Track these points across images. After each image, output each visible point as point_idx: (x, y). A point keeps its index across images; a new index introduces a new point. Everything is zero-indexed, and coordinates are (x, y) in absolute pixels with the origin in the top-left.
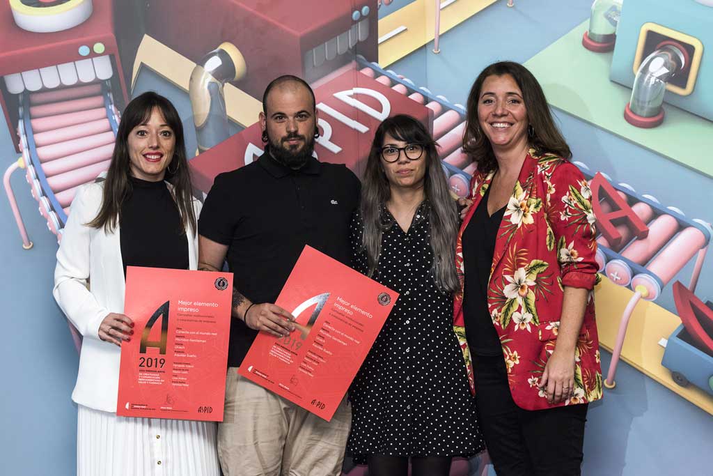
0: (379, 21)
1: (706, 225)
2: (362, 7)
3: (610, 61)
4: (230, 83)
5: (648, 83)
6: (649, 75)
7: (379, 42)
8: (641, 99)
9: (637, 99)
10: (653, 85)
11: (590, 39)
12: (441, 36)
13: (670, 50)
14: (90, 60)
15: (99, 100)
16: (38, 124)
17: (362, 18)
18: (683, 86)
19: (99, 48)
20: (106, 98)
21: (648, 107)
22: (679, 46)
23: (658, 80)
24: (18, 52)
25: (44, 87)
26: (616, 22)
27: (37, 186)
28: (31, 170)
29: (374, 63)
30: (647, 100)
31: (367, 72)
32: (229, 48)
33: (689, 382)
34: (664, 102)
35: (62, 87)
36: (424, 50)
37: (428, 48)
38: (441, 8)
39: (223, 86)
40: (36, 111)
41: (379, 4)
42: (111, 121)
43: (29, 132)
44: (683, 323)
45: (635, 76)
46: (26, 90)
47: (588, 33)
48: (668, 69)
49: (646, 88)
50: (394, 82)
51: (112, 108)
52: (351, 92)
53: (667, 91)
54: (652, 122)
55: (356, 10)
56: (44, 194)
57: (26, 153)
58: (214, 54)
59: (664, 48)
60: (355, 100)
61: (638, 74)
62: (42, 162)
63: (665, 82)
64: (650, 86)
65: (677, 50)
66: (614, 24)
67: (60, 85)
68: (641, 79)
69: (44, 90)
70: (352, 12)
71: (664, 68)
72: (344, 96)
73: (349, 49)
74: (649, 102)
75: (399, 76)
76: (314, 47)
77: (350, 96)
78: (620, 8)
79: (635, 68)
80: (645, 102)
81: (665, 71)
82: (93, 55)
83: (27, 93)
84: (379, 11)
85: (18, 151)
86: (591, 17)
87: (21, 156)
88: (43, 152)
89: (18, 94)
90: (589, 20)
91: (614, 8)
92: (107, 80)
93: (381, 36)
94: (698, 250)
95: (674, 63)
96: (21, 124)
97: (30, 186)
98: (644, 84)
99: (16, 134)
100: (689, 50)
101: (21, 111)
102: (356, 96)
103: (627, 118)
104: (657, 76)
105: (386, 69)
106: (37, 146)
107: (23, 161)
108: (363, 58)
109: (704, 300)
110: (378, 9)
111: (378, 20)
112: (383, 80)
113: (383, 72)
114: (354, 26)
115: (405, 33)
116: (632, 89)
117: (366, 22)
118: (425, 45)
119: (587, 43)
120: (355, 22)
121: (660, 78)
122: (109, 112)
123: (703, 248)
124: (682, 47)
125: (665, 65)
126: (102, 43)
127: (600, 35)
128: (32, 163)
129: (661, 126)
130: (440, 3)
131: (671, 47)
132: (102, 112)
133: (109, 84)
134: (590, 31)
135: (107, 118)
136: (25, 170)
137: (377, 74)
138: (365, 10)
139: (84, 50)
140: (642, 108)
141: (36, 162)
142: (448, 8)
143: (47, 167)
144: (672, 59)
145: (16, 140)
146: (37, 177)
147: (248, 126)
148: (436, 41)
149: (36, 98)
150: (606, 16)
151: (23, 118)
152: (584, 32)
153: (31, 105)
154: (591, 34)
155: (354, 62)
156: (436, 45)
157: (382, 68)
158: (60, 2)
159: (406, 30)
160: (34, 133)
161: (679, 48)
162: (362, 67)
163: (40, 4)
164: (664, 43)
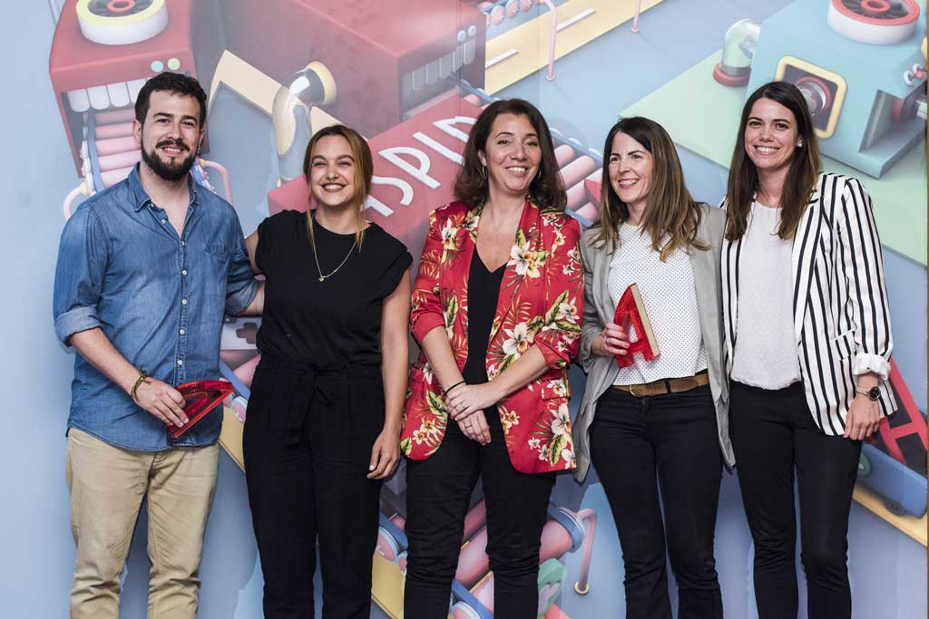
0: (487, 43)
2: (469, 27)
3: (743, 97)
4: (318, 107)
7: (486, 66)
11: (722, 71)
12: (555, 62)
13: (810, 88)
16: (102, 146)
17: (468, 38)
18: (823, 128)
19: (173, 63)
22: (820, 82)
24: (82, 66)
25: (111, 105)
26: (752, 53)
29: (480, 90)
31: (471, 98)
32: (319, 69)
36: (537, 76)
37: (541, 75)
38: (557, 29)
39: (310, 109)
40: (100, 131)
41: (488, 25)
43: (94, 155)
46: (91, 108)
47: (720, 65)
52: (453, 121)
55: (461, 29)
57: (89, 177)
58: (302, 74)
59: (802, 85)
60: (456, 130)
65: (817, 88)
66: (750, 55)
67: (129, 104)
69: (112, 109)
70: (457, 31)
72: (445, 125)
73: (452, 72)
76: (414, 69)
77: (452, 125)
78: (756, 38)
83: (92, 112)
84: (488, 32)
85: (81, 175)
86: (724, 47)
87: (83, 181)
88: (107, 177)
89: (82, 113)
90: (721, 51)
91: (749, 38)
93: (490, 59)
95: (814, 102)
96: (84, 145)
99: (79, 156)
100: (831, 88)
101: (85, 130)
102: (458, 126)
105: (492, 96)
106: (102, 171)
107: (86, 187)
108: (468, 83)
110: (486, 30)
111: (485, 41)
114: (458, 48)
115: (516, 57)
117: (472, 42)
118: (538, 71)
119: (719, 76)
120: (460, 43)
124: (823, 85)
126: (177, 57)
127: (733, 68)
130: (556, 24)
131: (811, 84)
134: (722, 63)
137: (484, 102)
138: (472, 29)
139: (156, 66)
142: (565, 31)
144: (812, 98)
145: (79, 162)
148: (550, 67)
149: (101, 118)
150: (741, 47)
151: (87, 139)
152: (716, 63)
153: (96, 124)
154: (724, 66)
155: (457, 87)
156: (550, 71)
157: (489, 95)
158: (132, 11)
159: (517, 53)
160: (99, 156)
161: (819, 85)
162: (467, 94)
163: (110, 14)
164: (803, 79)
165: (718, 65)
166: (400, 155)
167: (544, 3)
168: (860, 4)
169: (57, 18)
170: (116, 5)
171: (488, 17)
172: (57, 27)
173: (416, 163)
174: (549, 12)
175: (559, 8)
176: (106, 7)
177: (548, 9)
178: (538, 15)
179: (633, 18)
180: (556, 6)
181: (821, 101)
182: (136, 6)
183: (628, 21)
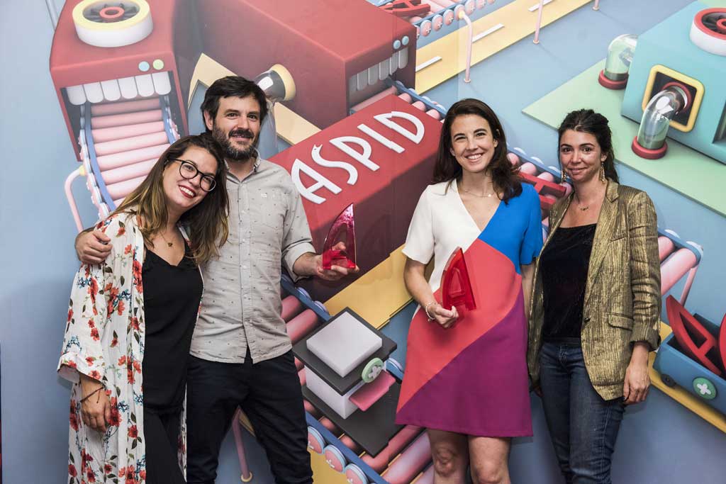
0: (417, 51)
1: (698, 248)
2: (403, 37)
3: (622, 98)
4: (280, 102)
5: (654, 119)
6: (655, 112)
7: (416, 70)
8: (647, 133)
9: (644, 133)
10: (658, 121)
11: (605, 76)
12: (471, 67)
13: (675, 91)
14: (149, 75)
15: (157, 114)
16: (97, 134)
17: (402, 47)
18: (685, 123)
19: (158, 64)
20: (164, 112)
21: (653, 140)
22: (681, 85)
23: (663, 117)
24: (80, 65)
25: (104, 99)
26: (629, 62)
27: (96, 194)
28: (91, 179)
29: (411, 89)
30: (653, 133)
31: (405, 97)
32: (280, 70)
33: (675, 383)
34: (667, 136)
35: (122, 101)
36: (456, 79)
37: (460, 77)
38: (474, 40)
39: (274, 105)
40: (96, 122)
41: (418, 35)
42: (169, 135)
43: (90, 143)
44: (673, 333)
45: (643, 112)
46: (87, 101)
47: (604, 72)
48: (673, 107)
49: (652, 124)
50: (428, 108)
51: (170, 121)
52: (390, 115)
53: (671, 127)
54: (657, 154)
55: (396, 39)
56: (103, 201)
57: (86, 161)
58: (267, 75)
59: (669, 89)
60: (392, 122)
61: (646, 110)
62: (102, 170)
63: (669, 119)
64: (656, 122)
65: (681, 91)
66: (628, 64)
67: (120, 99)
68: (649, 115)
69: (105, 103)
70: (394, 42)
71: (669, 107)
72: (382, 118)
73: (389, 75)
74: (654, 136)
75: (433, 102)
76: (359, 72)
77: (389, 119)
78: (633, 50)
79: (643, 106)
80: (650, 136)
81: (670, 109)
82: (152, 70)
83: (88, 105)
84: (418, 42)
85: (79, 159)
86: (608, 57)
87: (82, 164)
88: (103, 161)
89: (79, 106)
90: (605, 60)
91: (628, 50)
92: (166, 95)
93: (419, 65)
94: (690, 269)
95: (678, 102)
96: (82, 133)
97: (90, 193)
98: (651, 119)
99: (77, 143)
100: (692, 91)
101: (82, 121)
102: (394, 119)
103: (634, 150)
104: (663, 113)
105: (421, 95)
106: (97, 156)
107: (84, 169)
108: (401, 84)
109: (692, 313)
110: (416, 39)
111: (416, 49)
112: (419, 105)
113: (418, 98)
114: (394, 55)
115: (440, 63)
116: (640, 124)
117: (405, 51)
118: (457, 75)
119: (604, 81)
120: (396, 51)
121: (665, 115)
122: (167, 125)
123: (694, 267)
124: (685, 88)
125: (670, 104)
126: (161, 59)
127: (614, 74)
128: (92, 171)
129: (664, 158)
130: (472, 36)
131: (675, 88)
132: (160, 125)
133: (167, 99)
134: (606, 69)
135: (164, 131)
136: (86, 177)
137: (414, 100)
138: (405, 40)
139: (144, 66)
140: (648, 142)
141: (96, 170)
142: (480, 42)
143: (107, 176)
144: (677, 99)
145: (78, 149)
146: (98, 185)
147: (295, 143)
148: (467, 72)
149: (96, 110)
150: (621, 57)
151: (84, 128)
152: (600, 70)
153: (93, 116)
154: (607, 72)
155: (393, 88)
156: (467, 76)
157: (418, 94)
158: (122, 18)
159: (441, 60)
160: (94, 143)
161: (683, 89)
162: (400, 92)
163: (102, 20)
164: (670, 84)
165: (602, 71)
166: (347, 143)
167: (463, 19)
168: (716, 24)
169: (56, 23)
170: (107, 13)
171: (418, 30)
172: (55, 31)
173: (360, 150)
174: (467, 27)
175: (474, 22)
176: (98, 14)
177: (466, 24)
178: (458, 28)
179: (534, 33)
180: (472, 21)
181: (684, 102)
182: (125, 13)
183: (531, 34)
